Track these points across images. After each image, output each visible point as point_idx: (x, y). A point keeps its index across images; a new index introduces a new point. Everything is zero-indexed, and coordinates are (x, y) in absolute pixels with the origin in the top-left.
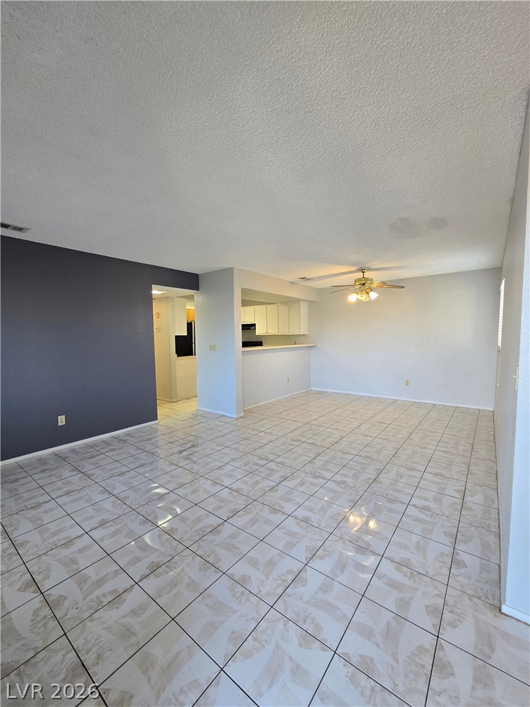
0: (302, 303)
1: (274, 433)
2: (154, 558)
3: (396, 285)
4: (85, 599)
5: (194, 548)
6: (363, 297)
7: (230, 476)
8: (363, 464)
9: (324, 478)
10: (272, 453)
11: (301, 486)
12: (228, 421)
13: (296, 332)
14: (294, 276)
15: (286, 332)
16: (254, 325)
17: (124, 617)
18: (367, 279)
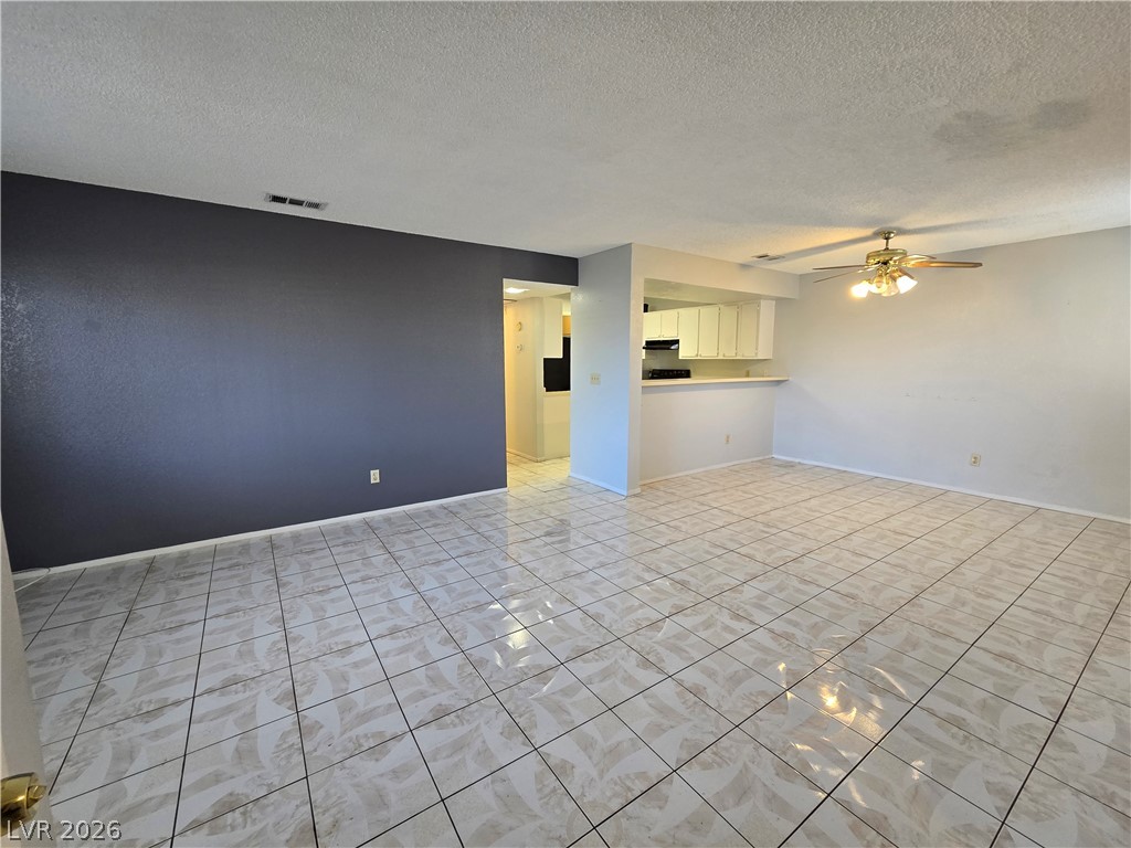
0: (763, 303)
1: (684, 528)
2: (444, 698)
3: (966, 262)
4: (342, 734)
5: (503, 696)
6: (883, 288)
7: (590, 591)
8: (837, 607)
9: (752, 622)
10: (671, 563)
11: (707, 628)
12: (612, 499)
13: (748, 354)
14: (746, 253)
15: (730, 354)
16: (677, 342)
17: (382, 775)
18: (894, 252)
